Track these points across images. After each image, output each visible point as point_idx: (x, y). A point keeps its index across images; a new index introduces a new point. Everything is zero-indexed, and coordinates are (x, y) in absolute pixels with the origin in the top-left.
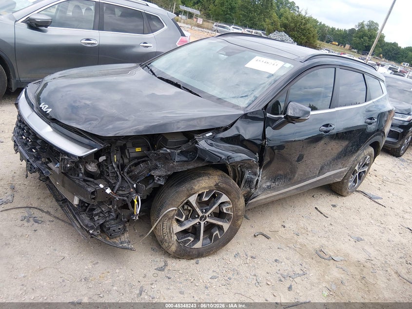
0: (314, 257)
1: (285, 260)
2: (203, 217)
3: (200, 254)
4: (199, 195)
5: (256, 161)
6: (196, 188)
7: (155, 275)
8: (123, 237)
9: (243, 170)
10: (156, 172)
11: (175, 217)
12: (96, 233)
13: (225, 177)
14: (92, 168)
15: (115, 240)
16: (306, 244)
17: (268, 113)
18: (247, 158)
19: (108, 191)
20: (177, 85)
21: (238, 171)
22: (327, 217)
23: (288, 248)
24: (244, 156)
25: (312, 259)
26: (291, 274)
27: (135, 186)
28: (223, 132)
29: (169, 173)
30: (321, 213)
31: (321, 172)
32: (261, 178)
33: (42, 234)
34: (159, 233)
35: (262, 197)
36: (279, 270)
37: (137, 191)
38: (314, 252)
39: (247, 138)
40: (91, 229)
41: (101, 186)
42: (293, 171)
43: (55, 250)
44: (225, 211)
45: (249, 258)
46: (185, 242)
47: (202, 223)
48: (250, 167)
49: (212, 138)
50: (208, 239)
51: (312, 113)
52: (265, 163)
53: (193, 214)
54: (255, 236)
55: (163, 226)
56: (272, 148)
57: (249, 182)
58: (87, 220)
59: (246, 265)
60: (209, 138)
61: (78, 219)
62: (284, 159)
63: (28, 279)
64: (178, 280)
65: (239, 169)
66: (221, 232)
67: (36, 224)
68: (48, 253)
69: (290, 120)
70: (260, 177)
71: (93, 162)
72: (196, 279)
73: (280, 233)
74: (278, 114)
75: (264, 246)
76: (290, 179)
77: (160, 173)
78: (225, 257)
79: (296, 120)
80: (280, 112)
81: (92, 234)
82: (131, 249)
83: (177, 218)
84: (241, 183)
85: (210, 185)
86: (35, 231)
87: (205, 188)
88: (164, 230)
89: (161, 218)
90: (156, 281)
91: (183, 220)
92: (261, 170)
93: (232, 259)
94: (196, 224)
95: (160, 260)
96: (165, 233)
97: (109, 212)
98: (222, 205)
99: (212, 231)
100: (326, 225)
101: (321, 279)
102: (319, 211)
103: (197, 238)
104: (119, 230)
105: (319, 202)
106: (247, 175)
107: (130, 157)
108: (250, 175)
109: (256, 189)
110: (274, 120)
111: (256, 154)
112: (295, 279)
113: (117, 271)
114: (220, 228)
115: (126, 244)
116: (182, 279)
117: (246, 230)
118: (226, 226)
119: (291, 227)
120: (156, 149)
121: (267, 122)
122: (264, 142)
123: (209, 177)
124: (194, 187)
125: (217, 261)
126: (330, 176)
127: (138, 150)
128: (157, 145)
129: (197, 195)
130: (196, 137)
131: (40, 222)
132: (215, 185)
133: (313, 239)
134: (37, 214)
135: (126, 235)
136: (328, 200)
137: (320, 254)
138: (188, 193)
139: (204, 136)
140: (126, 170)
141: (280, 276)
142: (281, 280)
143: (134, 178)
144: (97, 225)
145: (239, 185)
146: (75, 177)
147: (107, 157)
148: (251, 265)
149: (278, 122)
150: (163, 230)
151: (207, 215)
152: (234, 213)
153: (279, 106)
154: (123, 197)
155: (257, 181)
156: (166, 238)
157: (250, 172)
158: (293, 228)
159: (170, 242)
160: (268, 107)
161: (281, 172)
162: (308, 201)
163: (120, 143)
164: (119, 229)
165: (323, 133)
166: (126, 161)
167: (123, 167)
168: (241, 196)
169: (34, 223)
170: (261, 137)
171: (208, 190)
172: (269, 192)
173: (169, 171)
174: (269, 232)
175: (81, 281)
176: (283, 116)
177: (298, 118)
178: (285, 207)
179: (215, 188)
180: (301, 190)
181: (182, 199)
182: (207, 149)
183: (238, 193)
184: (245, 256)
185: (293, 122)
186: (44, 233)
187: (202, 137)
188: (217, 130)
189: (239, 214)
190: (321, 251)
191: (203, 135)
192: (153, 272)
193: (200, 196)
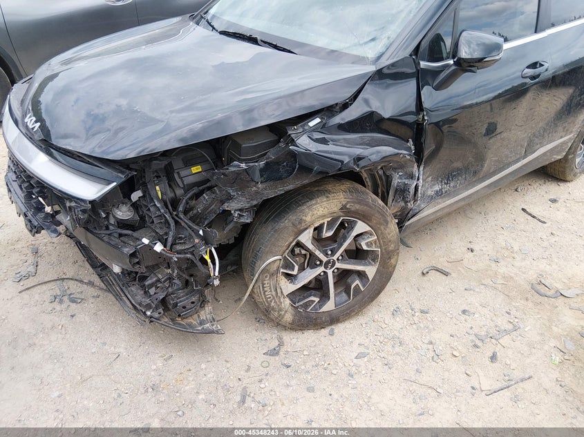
0: (529, 296)
1: (480, 308)
2: (328, 262)
3: (334, 319)
4: (315, 229)
5: (410, 155)
6: (308, 219)
7: (265, 364)
8: (202, 312)
9: (388, 173)
10: (232, 204)
11: (282, 270)
12: (156, 315)
13: (357, 191)
14: (123, 213)
15: (190, 320)
16: (512, 275)
17: (423, 60)
18: (392, 153)
19: (158, 248)
20: (252, 40)
21: (380, 177)
22: (544, 223)
23: (482, 287)
24: (387, 150)
25: (527, 300)
26: (493, 332)
27: (201, 232)
28: (341, 112)
29: (255, 203)
30: (534, 217)
31: (529, 149)
32: (424, 180)
33: (83, 320)
34: (260, 299)
35: (428, 211)
36: (472, 328)
37: (206, 240)
38: (529, 288)
39: (386, 115)
40: (149, 309)
41: (146, 241)
42: (480, 159)
43: (105, 344)
44: (365, 247)
45: (417, 314)
46: (306, 305)
47: (330, 272)
48: (401, 167)
49: (322, 128)
50: (344, 294)
51: (506, 46)
52: (426, 153)
53: (312, 261)
54: (423, 274)
55: (263, 287)
56: (437, 124)
57: (402, 192)
58: (139, 296)
59: (414, 326)
60: (315, 129)
61: (127, 294)
62: (462, 140)
63: (65, 398)
64: (303, 367)
65: (381, 172)
66: (365, 280)
67: (73, 305)
68: (93, 351)
69: (466, 66)
70: (421, 180)
71: (123, 203)
72: (332, 363)
73: (465, 261)
74: (441, 59)
75: (440, 289)
76: (475, 172)
77: (239, 205)
78: (376, 317)
79: (477, 64)
80: (445, 56)
81: (151, 317)
82: (217, 332)
83: (285, 271)
84: (388, 195)
85: (331, 211)
86: (72, 316)
87: (324, 216)
88: (266, 293)
89: (257, 275)
90: (267, 375)
91: (295, 273)
92: (421, 168)
93: (388, 319)
94: (319, 275)
95: (270, 337)
96: (270, 298)
97: (170, 279)
98: (360, 239)
99: (349, 280)
100: (544, 237)
101: (546, 334)
102: (530, 215)
103: (325, 296)
104: (193, 305)
105: (527, 198)
106: (397, 180)
107: (183, 184)
108: (401, 179)
109: (415, 201)
110: (435, 73)
111: (408, 141)
112: (501, 341)
113: (203, 366)
114: (362, 275)
115: (208, 325)
116: (309, 365)
117: (408, 266)
118: (371, 271)
119: (484, 249)
120: (225, 163)
121: (423, 78)
122: (421, 116)
123: (327, 197)
124: (304, 218)
125: (364, 325)
126: (544, 154)
127: (196, 169)
128: (226, 155)
129: (312, 229)
130: (290, 132)
131: (79, 301)
132: (341, 209)
133: (523, 264)
134: (74, 287)
135: (208, 308)
136: (543, 193)
137: (540, 290)
138: (296, 230)
139: (306, 128)
140: (181, 209)
141: (474, 338)
142: (476, 346)
143: (197, 219)
144: (156, 302)
145: (385, 200)
146: (102, 232)
147: (144, 192)
148: (422, 325)
149: (442, 76)
150: (264, 293)
151: (335, 258)
152: (381, 247)
153: (442, 43)
154: (185, 253)
155: (416, 188)
156: (273, 304)
157: (400, 174)
158: (487, 251)
159: (280, 310)
160: (421, 49)
161: (457, 164)
162: (508, 199)
163: (159, 165)
164: (193, 303)
165: (528, 80)
166: (179, 192)
167: (175, 203)
168: (389, 219)
169: (71, 304)
170: (413, 109)
171: (329, 219)
172: (440, 201)
173: (252, 200)
174: (446, 264)
175: (146, 391)
176: (451, 62)
177: (480, 60)
178: (470, 215)
179: (342, 214)
180: (495, 187)
181: (287, 241)
182: (313, 150)
183: (383, 215)
184: (410, 311)
185: (473, 69)
186: (87, 318)
187: (301, 130)
188: (328, 111)
189: (390, 248)
190: (540, 283)
191: (304, 125)
192: (262, 360)
193: (318, 229)
